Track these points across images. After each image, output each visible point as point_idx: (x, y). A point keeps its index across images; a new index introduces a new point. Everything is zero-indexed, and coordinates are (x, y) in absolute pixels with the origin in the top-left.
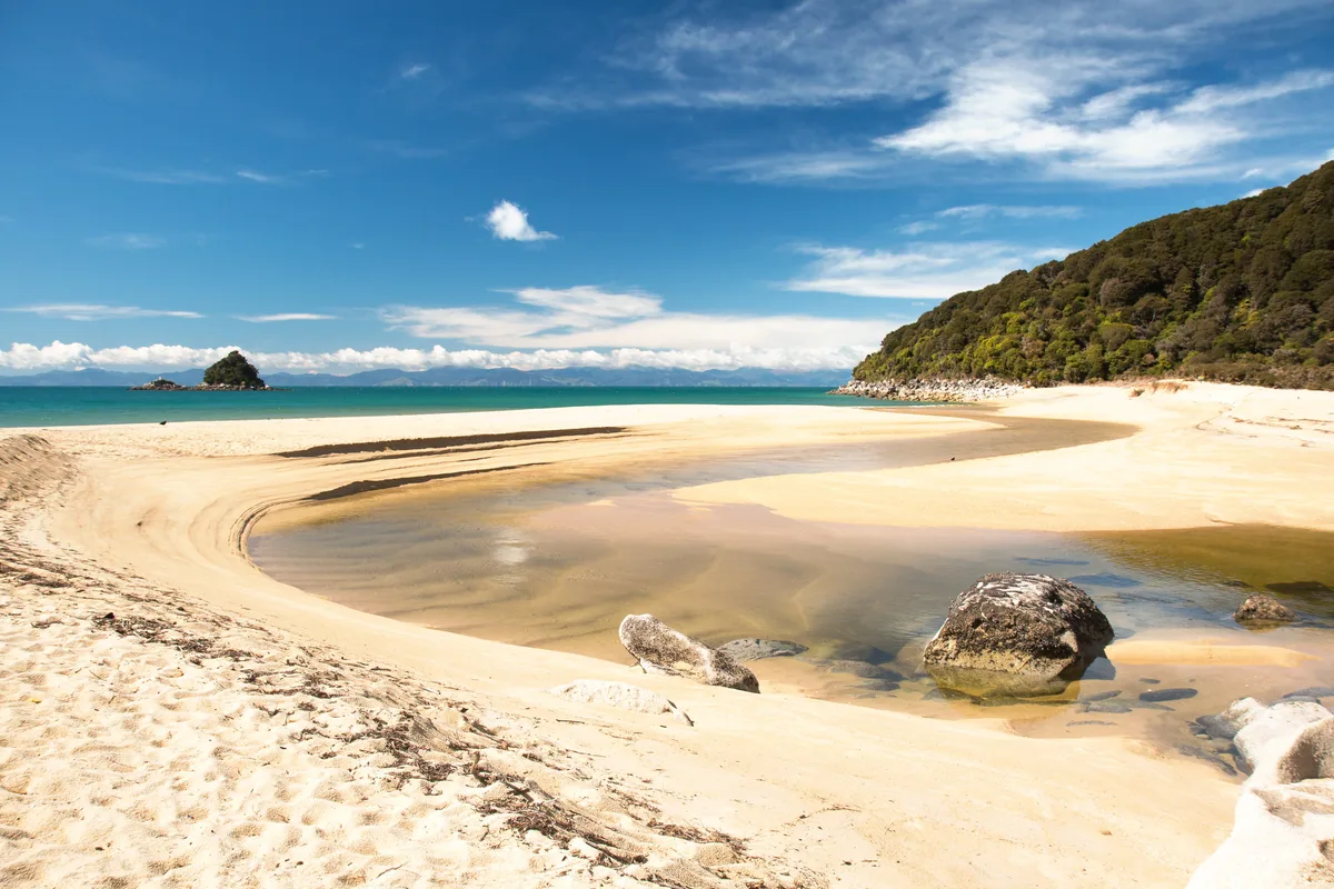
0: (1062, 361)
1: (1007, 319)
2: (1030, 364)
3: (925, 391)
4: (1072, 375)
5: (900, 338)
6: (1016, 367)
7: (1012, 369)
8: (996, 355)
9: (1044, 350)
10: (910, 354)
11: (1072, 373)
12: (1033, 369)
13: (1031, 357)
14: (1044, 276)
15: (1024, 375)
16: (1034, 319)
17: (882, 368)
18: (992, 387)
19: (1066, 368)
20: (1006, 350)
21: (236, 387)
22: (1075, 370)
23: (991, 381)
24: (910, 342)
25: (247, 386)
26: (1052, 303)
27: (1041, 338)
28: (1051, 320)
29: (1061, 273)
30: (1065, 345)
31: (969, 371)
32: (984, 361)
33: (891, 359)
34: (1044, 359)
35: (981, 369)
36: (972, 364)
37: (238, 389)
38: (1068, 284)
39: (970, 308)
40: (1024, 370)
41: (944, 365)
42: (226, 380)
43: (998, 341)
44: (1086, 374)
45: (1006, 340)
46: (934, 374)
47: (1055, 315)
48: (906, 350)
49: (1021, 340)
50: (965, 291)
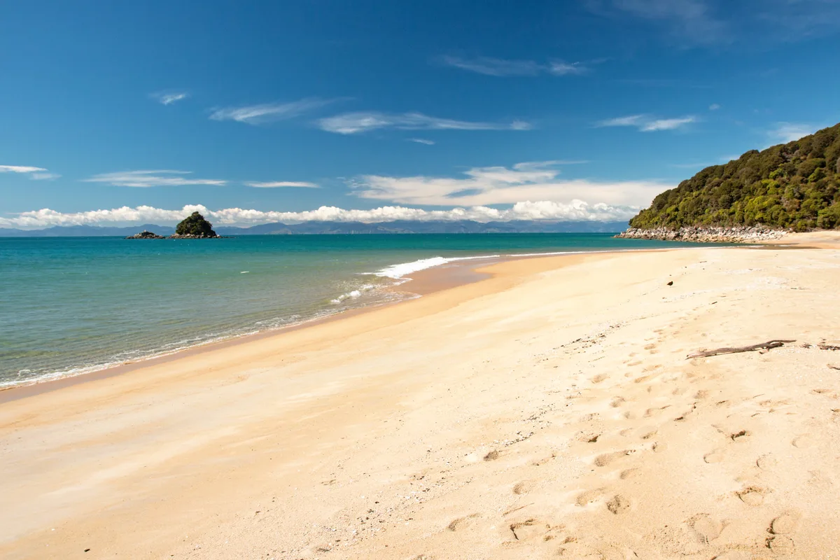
0: (815, 213)
1: (767, 184)
2: (791, 216)
3: (705, 236)
4: (824, 223)
5: (666, 199)
6: (781, 219)
7: (777, 219)
8: (764, 210)
9: (799, 206)
10: (677, 210)
11: (824, 222)
12: (794, 219)
13: (791, 210)
14: (784, 154)
15: (787, 224)
16: (787, 184)
17: (656, 219)
18: (762, 233)
19: (819, 218)
20: (771, 206)
21: (197, 236)
22: (826, 220)
23: (761, 228)
24: (676, 201)
25: (205, 236)
26: (798, 173)
27: (796, 198)
28: (801, 185)
29: (797, 151)
30: (816, 202)
31: (742, 221)
32: (755, 214)
33: (662, 214)
34: (801, 212)
35: (752, 220)
36: (745, 217)
37: (199, 238)
38: (805, 159)
39: (720, 177)
40: (787, 220)
41: (717, 217)
42: (191, 232)
43: (764, 200)
44: (834, 223)
45: (771, 199)
46: (708, 224)
47: (802, 181)
48: (674, 207)
49: (780, 199)
50: (713, 165)
